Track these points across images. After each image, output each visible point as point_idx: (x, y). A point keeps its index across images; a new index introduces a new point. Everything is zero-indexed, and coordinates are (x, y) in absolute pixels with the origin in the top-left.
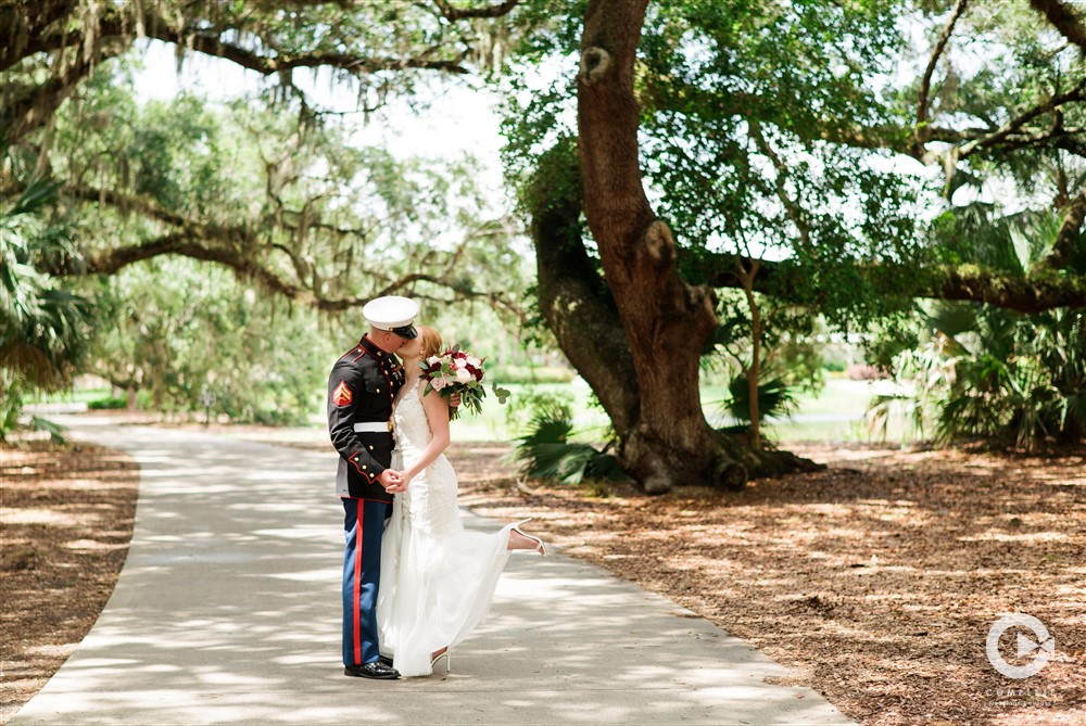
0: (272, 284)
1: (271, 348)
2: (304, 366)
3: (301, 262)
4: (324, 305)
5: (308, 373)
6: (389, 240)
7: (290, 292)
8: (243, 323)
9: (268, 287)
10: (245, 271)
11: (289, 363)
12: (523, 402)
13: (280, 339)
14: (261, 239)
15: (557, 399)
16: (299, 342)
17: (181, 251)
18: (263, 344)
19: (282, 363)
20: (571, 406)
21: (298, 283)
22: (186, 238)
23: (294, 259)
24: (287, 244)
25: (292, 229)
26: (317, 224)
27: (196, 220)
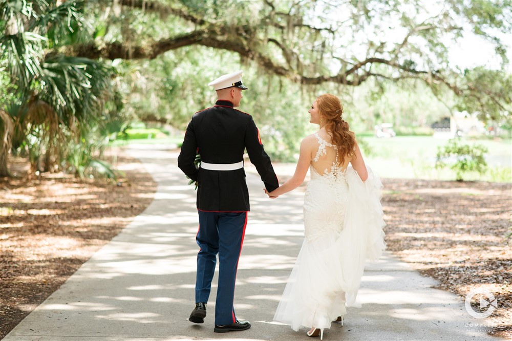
0: (267, 65)
1: (272, 114)
2: (292, 125)
3: (289, 52)
4: (305, 81)
5: (295, 130)
6: (351, 39)
7: (279, 71)
8: (255, 99)
9: (263, 68)
10: (247, 56)
11: (283, 124)
12: (449, 152)
13: (278, 109)
14: (261, 35)
15: (475, 150)
16: (289, 110)
17: (201, 42)
18: (268, 111)
19: (278, 123)
20: (485, 155)
21: (286, 66)
22: (207, 33)
23: (283, 49)
24: (279, 39)
25: (282, 28)
26: (300, 24)
27: (214, 21)
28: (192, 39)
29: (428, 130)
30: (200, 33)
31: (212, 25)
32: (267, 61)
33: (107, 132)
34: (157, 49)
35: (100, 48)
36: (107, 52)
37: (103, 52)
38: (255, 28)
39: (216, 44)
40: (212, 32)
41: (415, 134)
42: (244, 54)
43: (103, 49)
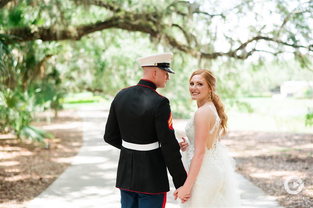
0: (173, 43)
1: (174, 85)
3: (189, 35)
4: (204, 56)
10: (156, 37)
13: (179, 81)
14: (166, 21)
17: (117, 26)
22: (123, 19)
23: (185, 32)
24: (180, 24)
25: (183, 15)
26: (197, 11)
27: (128, 10)
28: (110, 24)
29: (269, 94)
30: (116, 19)
31: (126, 13)
32: (172, 41)
33: (43, 100)
34: (81, 32)
35: (32, 31)
36: (39, 35)
37: (36, 35)
38: (162, 14)
39: (130, 27)
40: (127, 18)
41: (261, 96)
42: (153, 34)
43: (35, 32)
